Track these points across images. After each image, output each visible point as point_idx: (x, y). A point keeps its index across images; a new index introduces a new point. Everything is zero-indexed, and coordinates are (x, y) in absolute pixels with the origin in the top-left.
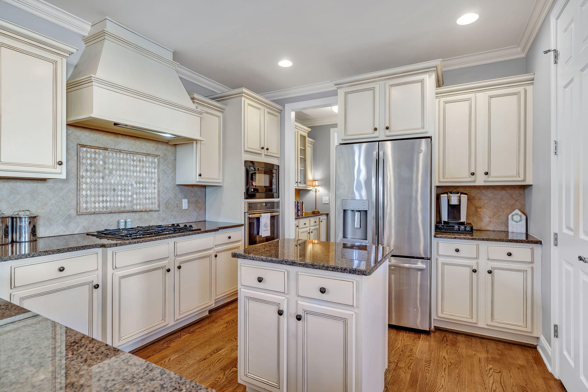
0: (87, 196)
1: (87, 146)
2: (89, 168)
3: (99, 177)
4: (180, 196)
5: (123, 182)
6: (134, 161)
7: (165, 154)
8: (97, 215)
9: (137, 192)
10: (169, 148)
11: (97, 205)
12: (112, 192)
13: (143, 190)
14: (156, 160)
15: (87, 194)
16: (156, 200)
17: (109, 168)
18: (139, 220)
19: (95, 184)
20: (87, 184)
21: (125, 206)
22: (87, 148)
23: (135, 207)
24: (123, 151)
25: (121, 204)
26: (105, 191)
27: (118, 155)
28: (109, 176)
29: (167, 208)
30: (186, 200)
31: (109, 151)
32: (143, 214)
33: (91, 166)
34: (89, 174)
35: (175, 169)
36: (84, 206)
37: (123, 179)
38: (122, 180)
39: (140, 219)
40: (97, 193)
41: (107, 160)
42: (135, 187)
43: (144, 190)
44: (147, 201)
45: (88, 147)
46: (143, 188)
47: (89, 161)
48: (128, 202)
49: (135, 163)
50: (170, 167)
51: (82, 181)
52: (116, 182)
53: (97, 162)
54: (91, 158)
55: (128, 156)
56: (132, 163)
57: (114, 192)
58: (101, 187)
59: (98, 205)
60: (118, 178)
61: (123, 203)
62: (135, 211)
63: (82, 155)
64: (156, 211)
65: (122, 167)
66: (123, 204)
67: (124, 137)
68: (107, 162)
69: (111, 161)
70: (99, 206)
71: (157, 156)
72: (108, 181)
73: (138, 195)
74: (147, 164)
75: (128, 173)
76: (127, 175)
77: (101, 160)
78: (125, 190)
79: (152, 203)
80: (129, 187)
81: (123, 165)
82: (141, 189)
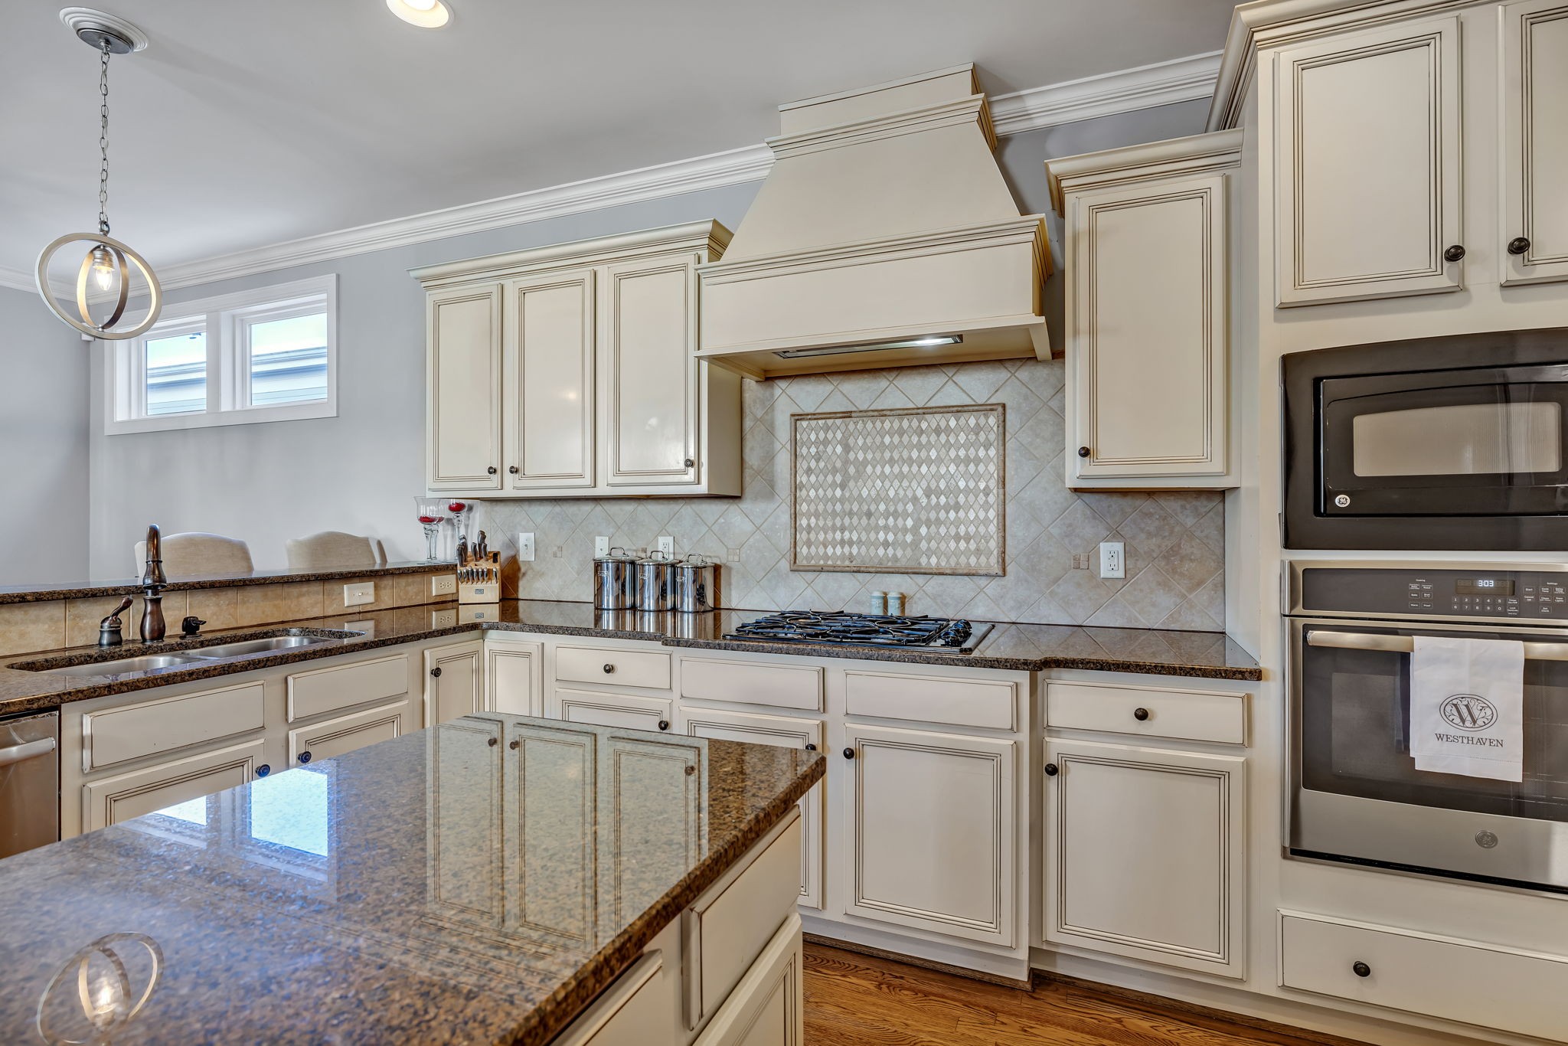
0: (809, 529)
1: (808, 415)
2: (813, 464)
3: (834, 485)
4: (1087, 531)
5: (892, 493)
6: (922, 434)
8: (830, 574)
9: (928, 520)
11: (830, 551)
12: (864, 521)
13: (947, 512)
14: (992, 421)
15: (809, 525)
16: (993, 544)
17: (856, 459)
18: (935, 599)
19: (826, 500)
20: (812, 501)
21: (895, 555)
22: (807, 420)
23: (924, 561)
24: (888, 413)
25: (886, 550)
26: (847, 516)
27: (878, 424)
28: (856, 480)
29: (1034, 570)
30: (1118, 547)
31: (855, 420)
32: (949, 580)
33: (818, 461)
34: (813, 478)
36: (805, 550)
37: (891, 485)
38: (887, 488)
40: (830, 523)
41: (851, 441)
42: (924, 504)
43: (952, 515)
44: (963, 545)
45: (810, 417)
46: (947, 508)
47: (813, 450)
48: (904, 545)
49: (924, 439)
50: (1047, 435)
51: (801, 496)
52: (873, 493)
53: (830, 449)
54: (817, 443)
55: (905, 423)
56: (915, 439)
57: (869, 519)
58: (838, 507)
59: (832, 550)
60: (879, 483)
61: (890, 547)
62: (925, 570)
63: (801, 438)
64: (990, 575)
65: (887, 455)
66: (890, 551)
68: (852, 445)
69: (860, 442)
70: (834, 553)
71: (994, 407)
72: (855, 493)
73: (933, 527)
74: (962, 438)
75: (905, 469)
76: (903, 473)
77: (839, 442)
78: (896, 515)
79: (978, 552)
80: (908, 505)
81: (892, 447)
82: (943, 511)
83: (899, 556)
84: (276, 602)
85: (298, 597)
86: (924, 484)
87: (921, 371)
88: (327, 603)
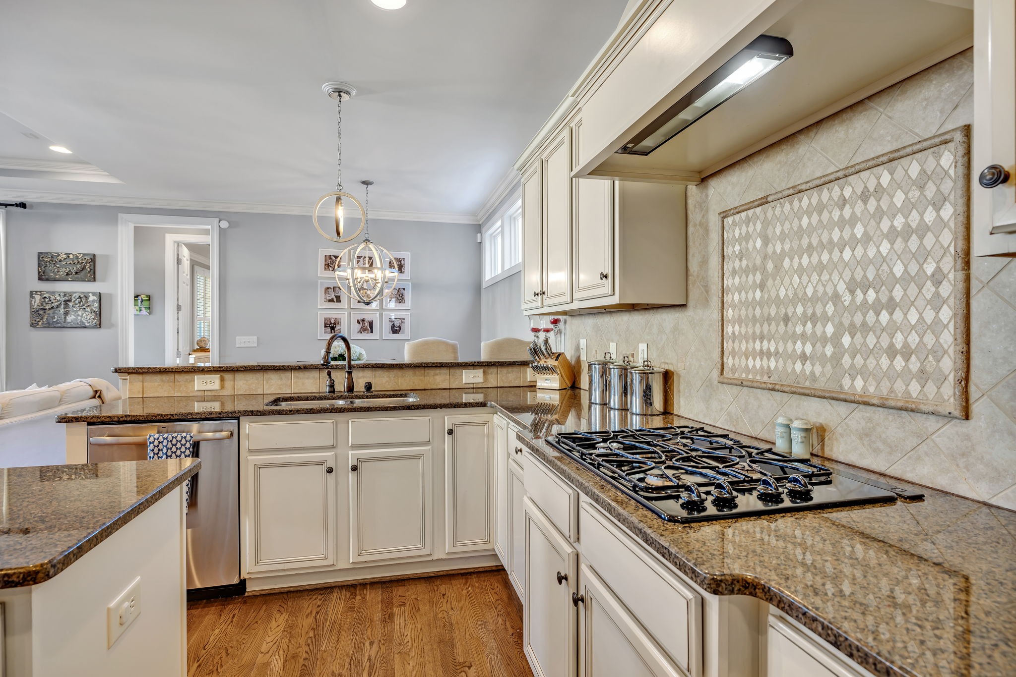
0: (734, 337)
1: (733, 209)
2: (737, 264)
3: (754, 287)
5: (810, 291)
6: (844, 205)
9: (852, 325)
11: (751, 363)
12: (782, 327)
13: (878, 314)
15: (733, 333)
18: (861, 439)
19: (747, 304)
20: (736, 305)
21: (813, 373)
22: (732, 215)
23: (846, 383)
24: (804, 187)
25: (803, 365)
26: (766, 322)
28: (774, 278)
31: (772, 204)
32: (879, 415)
33: (741, 259)
34: (737, 280)
36: (730, 361)
37: (809, 281)
38: (805, 284)
39: (867, 435)
40: (750, 330)
41: (770, 232)
42: (846, 304)
43: (884, 317)
44: (899, 362)
45: (732, 212)
46: (877, 308)
47: (737, 248)
48: (824, 360)
49: (847, 212)
51: (727, 301)
52: (791, 292)
53: (750, 246)
54: (740, 239)
55: (826, 194)
56: (837, 214)
57: (786, 325)
58: (758, 312)
59: (753, 362)
60: (796, 279)
61: (808, 362)
63: (728, 237)
65: (805, 241)
66: (808, 367)
68: (770, 236)
69: (778, 230)
70: (754, 366)
72: (773, 294)
73: (858, 335)
74: (899, 198)
75: (825, 257)
76: (822, 263)
77: (760, 235)
78: (814, 319)
79: (923, 375)
80: (828, 306)
81: (811, 230)
82: (871, 311)
83: (817, 374)
84: (421, 378)
85: (434, 376)
86: (847, 275)
87: (844, 116)
88: (452, 380)
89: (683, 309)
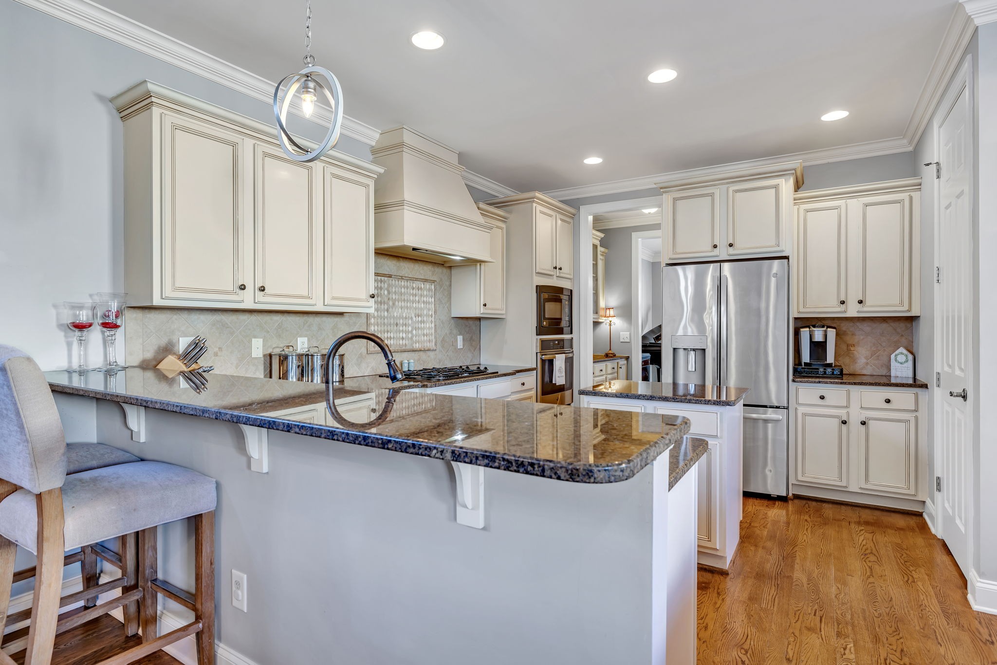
3: (384, 310)
4: (455, 331)
5: (404, 315)
6: (414, 289)
7: (441, 279)
9: (415, 327)
10: (445, 270)
12: (395, 328)
14: (433, 287)
16: (433, 337)
17: (392, 298)
19: (381, 317)
20: (376, 317)
21: (405, 344)
23: (415, 345)
26: (389, 325)
27: (400, 282)
28: (392, 308)
29: (443, 347)
30: (461, 337)
31: (392, 279)
32: (421, 353)
33: (378, 297)
35: (450, 298)
37: (404, 311)
41: (390, 289)
42: (414, 321)
43: (422, 325)
44: (425, 338)
46: (421, 322)
48: (408, 339)
49: (414, 292)
50: (446, 295)
52: (398, 315)
53: (382, 292)
54: (377, 288)
55: (409, 284)
56: (412, 291)
58: (386, 321)
60: (400, 310)
61: (404, 340)
62: (415, 350)
64: (433, 350)
65: (403, 297)
67: (405, 260)
68: (391, 291)
69: (394, 290)
71: (434, 281)
72: (392, 314)
73: (417, 330)
74: (425, 292)
76: (408, 306)
77: (387, 289)
78: (406, 325)
79: (429, 341)
80: (409, 321)
81: (404, 294)
89: (341, 316)
